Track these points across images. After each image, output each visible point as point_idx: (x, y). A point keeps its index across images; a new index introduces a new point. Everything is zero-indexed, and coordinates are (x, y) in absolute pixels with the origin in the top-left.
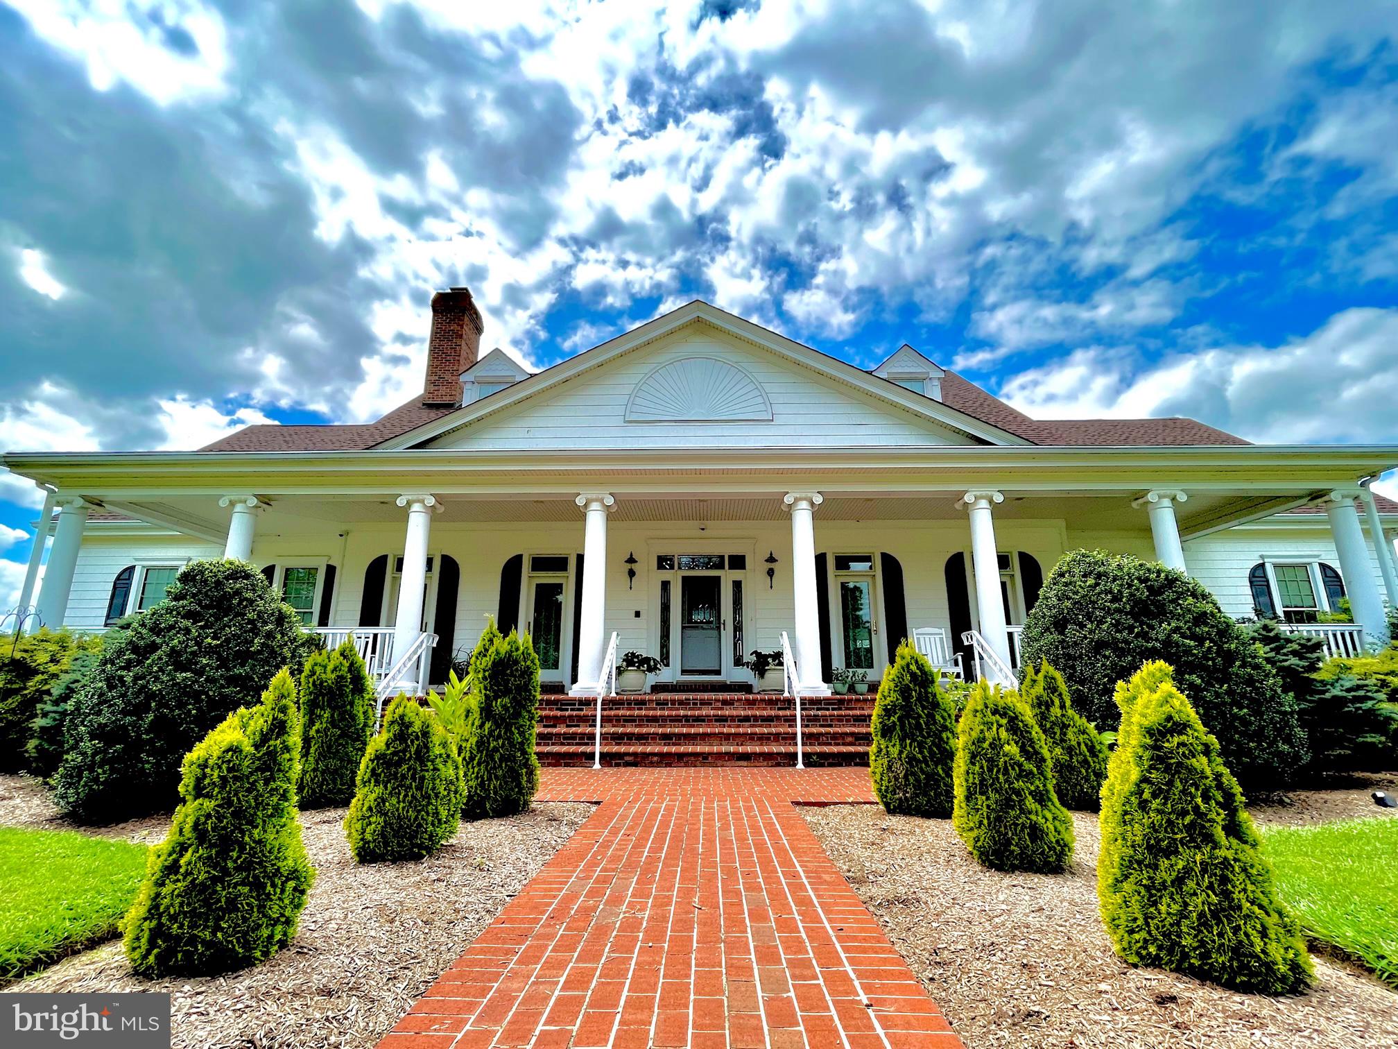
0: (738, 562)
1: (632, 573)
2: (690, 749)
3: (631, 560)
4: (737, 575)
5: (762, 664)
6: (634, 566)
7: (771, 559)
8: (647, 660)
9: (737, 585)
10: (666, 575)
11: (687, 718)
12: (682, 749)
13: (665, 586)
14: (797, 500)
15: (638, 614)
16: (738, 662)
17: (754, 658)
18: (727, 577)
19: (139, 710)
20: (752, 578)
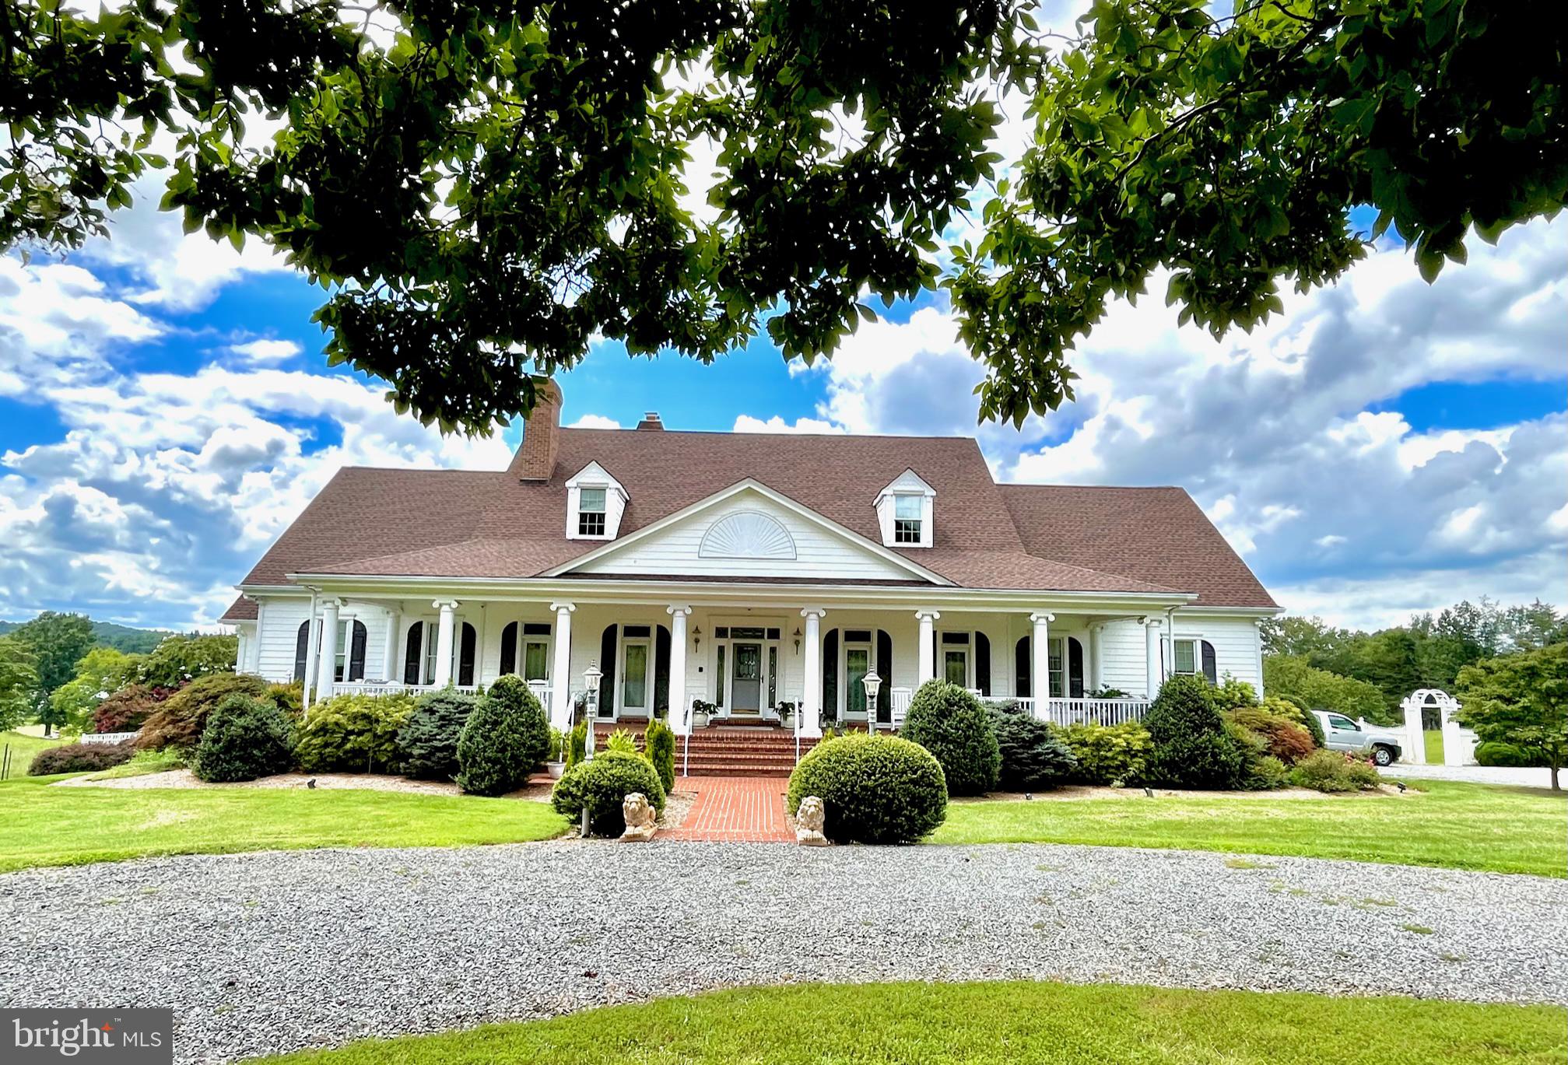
0: (774, 634)
1: (697, 641)
2: (737, 767)
3: (697, 631)
4: (773, 643)
5: (786, 709)
6: (699, 636)
7: (798, 633)
8: (709, 706)
9: (773, 650)
10: (722, 642)
11: (735, 749)
12: (732, 767)
13: (721, 650)
14: (808, 614)
15: (701, 670)
16: (772, 705)
17: (781, 706)
18: (766, 644)
19: (503, 750)
20: (784, 645)
